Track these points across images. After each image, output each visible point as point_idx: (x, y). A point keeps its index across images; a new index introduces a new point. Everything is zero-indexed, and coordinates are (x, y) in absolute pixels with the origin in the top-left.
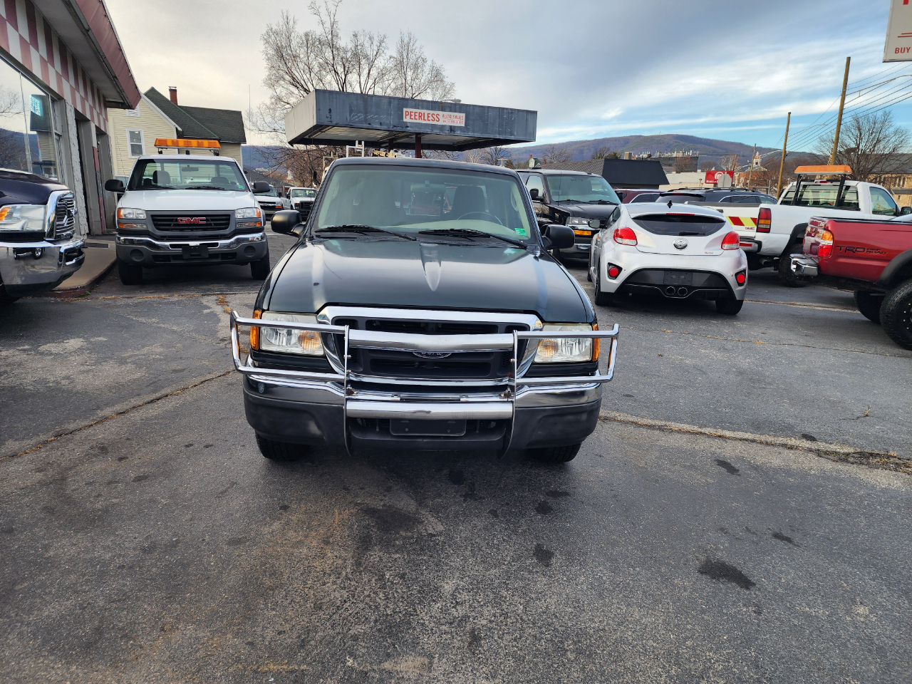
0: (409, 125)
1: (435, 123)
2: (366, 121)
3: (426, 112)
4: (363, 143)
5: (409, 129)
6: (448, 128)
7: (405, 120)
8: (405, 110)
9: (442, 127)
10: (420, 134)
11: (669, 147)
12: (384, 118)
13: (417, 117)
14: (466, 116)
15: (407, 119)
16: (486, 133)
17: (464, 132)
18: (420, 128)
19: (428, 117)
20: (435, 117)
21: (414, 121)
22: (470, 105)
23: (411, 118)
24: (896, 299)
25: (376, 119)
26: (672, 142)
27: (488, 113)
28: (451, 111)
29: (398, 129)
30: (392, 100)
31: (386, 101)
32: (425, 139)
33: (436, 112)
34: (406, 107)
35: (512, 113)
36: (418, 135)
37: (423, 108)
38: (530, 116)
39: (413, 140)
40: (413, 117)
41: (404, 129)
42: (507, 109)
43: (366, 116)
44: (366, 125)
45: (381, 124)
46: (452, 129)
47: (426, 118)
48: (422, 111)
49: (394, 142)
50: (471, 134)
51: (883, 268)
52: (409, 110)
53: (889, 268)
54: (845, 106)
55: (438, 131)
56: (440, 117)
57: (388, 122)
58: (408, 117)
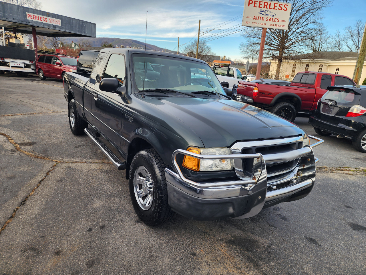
0: (30, 21)
1: (45, 22)
2: (4, 16)
3: (40, 16)
4: (3, 28)
5: (30, 23)
6: (52, 26)
7: (28, 19)
8: (27, 13)
9: (49, 25)
10: (35, 26)
11: (130, 44)
12: (15, 16)
13: (35, 18)
14: (61, 21)
15: (29, 18)
16: (72, 31)
17: (61, 28)
18: (37, 24)
19: (41, 19)
20: (45, 19)
21: (33, 20)
22: (63, 16)
23: (31, 18)
24: (276, 110)
25: (10, 16)
26: (131, 42)
27: (72, 21)
28: (53, 17)
29: (24, 23)
30: (20, 7)
31: (16, 7)
32: (37, 29)
33: (45, 17)
34: (28, 12)
35: (84, 23)
36: (34, 27)
37: (37, 14)
38: (92, 25)
39: (31, 29)
40: (32, 18)
41: (28, 23)
42: (82, 21)
43: (4, 14)
44: (5, 19)
45: (14, 19)
46: (54, 26)
47: (40, 19)
48: (37, 15)
49: (16, 29)
50: (64, 30)
51: (272, 100)
52: (30, 14)
53: (274, 100)
54: (200, 37)
55: (47, 27)
56: (48, 20)
57: (18, 18)
58: (30, 17)
